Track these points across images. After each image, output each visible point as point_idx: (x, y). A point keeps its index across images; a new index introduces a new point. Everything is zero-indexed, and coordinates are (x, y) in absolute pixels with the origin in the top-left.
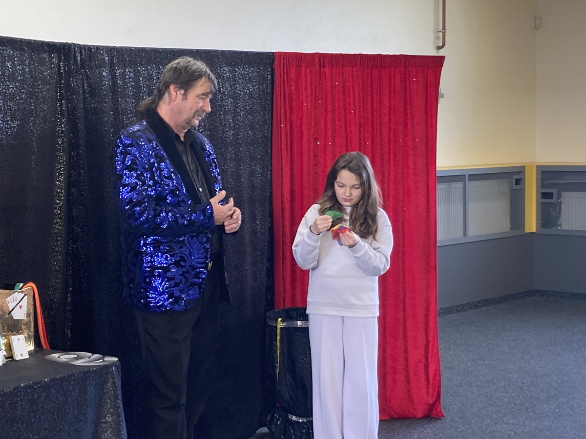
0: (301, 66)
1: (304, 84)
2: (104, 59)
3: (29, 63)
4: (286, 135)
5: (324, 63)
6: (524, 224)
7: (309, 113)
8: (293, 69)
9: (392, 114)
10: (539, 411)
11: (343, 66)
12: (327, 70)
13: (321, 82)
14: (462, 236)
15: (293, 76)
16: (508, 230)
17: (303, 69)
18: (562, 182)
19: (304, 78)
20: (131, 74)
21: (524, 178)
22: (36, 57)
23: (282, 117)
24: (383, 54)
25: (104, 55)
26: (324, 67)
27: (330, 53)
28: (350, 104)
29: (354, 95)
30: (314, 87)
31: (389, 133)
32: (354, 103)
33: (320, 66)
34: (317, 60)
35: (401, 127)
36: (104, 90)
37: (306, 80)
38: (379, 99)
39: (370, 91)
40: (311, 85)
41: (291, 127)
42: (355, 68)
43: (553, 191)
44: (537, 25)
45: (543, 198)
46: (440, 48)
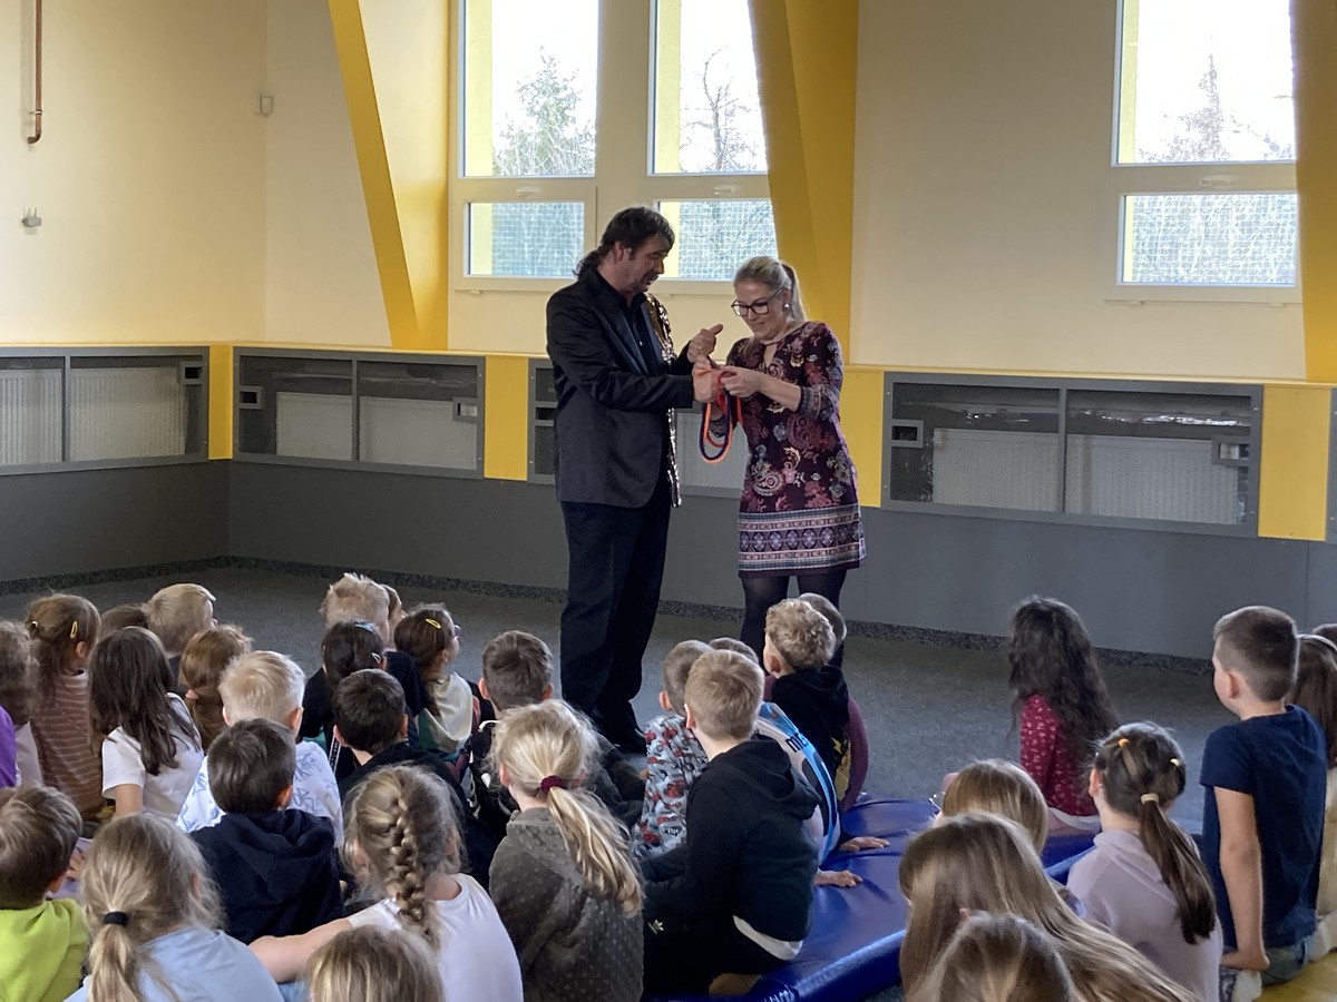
6: (207, 446)
14: (58, 459)
16: (182, 452)
18: (299, 375)
21: (208, 367)
43: (257, 390)
44: (265, 107)
45: (245, 401)
46: (32, 140)
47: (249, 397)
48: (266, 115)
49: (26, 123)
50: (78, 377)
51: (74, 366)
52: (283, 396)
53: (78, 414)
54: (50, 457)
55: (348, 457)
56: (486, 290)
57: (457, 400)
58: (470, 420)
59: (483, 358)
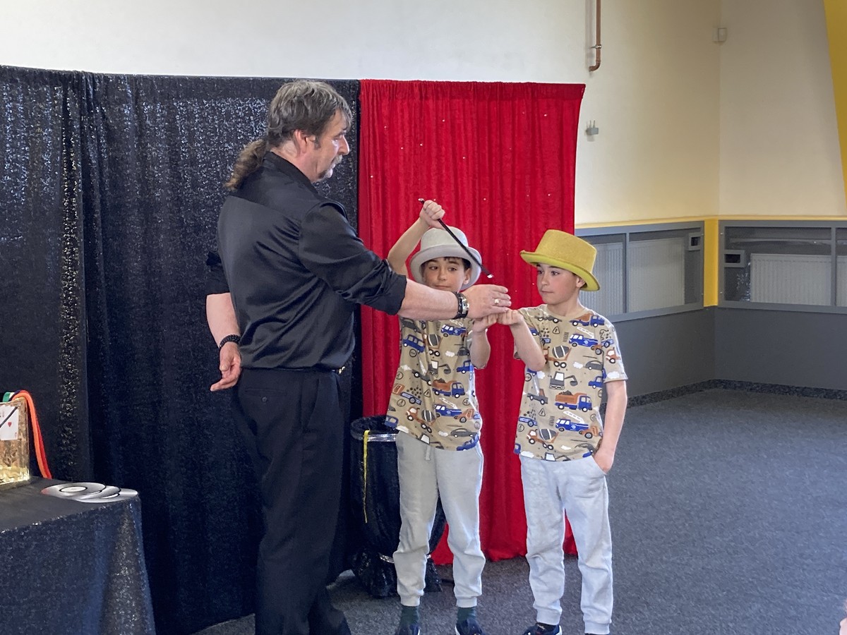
0: (396, 98)
1: (400, 121)
2: (126, 92)
3: (23, 99)
4: (377, 188)
5: (426, 93)
6: (703, 296)
7: (407, 160)
8: (385, 103)
9: (516, 160)
10: (708, 545)
11: (452, 97)
12: (431, 103)
13: (423, 118)
14: (622, 311)
15: (385, 111)
16: (682, 303)
17: (400, 102)
18: (755, 240)
19: (400, 114)
20: (164, 112)
21: (703, 236)
22: (32, 92)
23: (371, 165)
24: (504, 81)
25: (126, 87)
26: (427, 98)
27: (435, 81)
28: (461, 148)
29: (466, 136)
30: (413, 125)
31: (513, 186)
32: (467, 146)
33: (421, 98)
34: (416, 90)
35: (527, 177)
36: (126, 132)
37: (402, 117)
38: (498, 141)
39: (486, 130)
40: (410, 123)
41: (384, 178)
42: (467, 101)
43: (739, 252)
44: (721, 36)
45: (727, 261)
46: (593, 69)
47: (731, 258)
48: (721, 43)
49: (589, 56)
50: (632, 246)
51: (631, 240)
52: (755, 257)
53: (633, 274)
55: (830, 303)
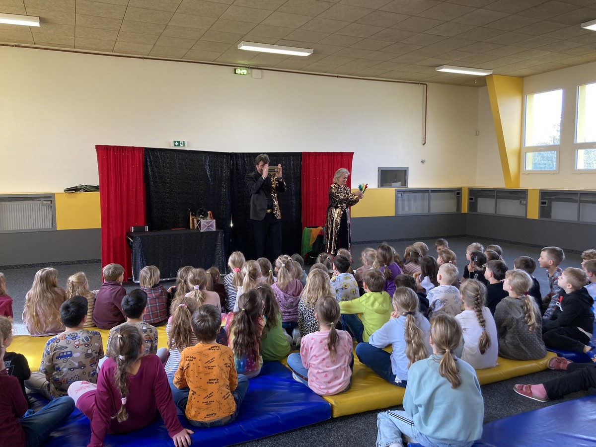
1: (310, 161)
4: (305, 176)
6: (461, 210)
13: (316, 160)
14: (428, 212)
15: (307, 159)
16: (456, 211)
18: (483, 194)
21: (462, 192)
22: (219, 156)
25: (240, 155)
26: (317, 156)
27: (319, 152)
28: (324, 167)
29: (326, 164)
34: (314, 154)
40: (313, 161)
41: (307, 174)
42: (326, 156)
43: (473, 197)
44: (477, 133)
46: (424, 144)
47: (471, 199)
48: (476, 135)
49: (422, 141)
50: (432, 195)
51: (431, 192)
52: (479, 199)
53: (432, 202)
54: (426, 212)
55: (494, 213)
56: (530, 173)
57: (521, 200)
58: (524, 204)
59: (527, 190)
